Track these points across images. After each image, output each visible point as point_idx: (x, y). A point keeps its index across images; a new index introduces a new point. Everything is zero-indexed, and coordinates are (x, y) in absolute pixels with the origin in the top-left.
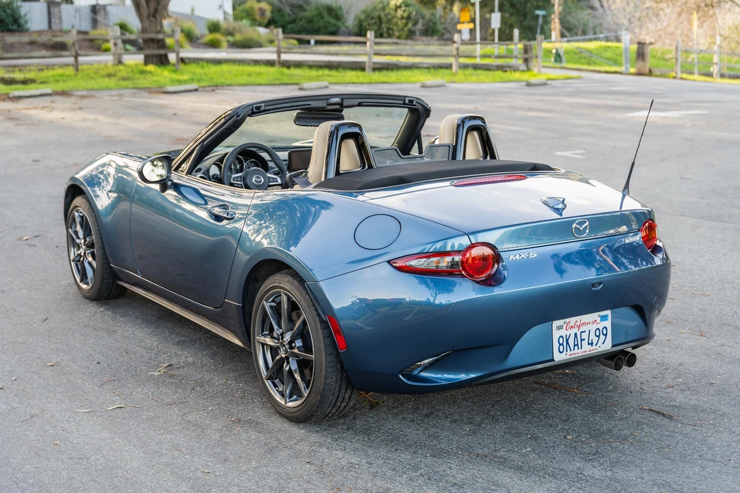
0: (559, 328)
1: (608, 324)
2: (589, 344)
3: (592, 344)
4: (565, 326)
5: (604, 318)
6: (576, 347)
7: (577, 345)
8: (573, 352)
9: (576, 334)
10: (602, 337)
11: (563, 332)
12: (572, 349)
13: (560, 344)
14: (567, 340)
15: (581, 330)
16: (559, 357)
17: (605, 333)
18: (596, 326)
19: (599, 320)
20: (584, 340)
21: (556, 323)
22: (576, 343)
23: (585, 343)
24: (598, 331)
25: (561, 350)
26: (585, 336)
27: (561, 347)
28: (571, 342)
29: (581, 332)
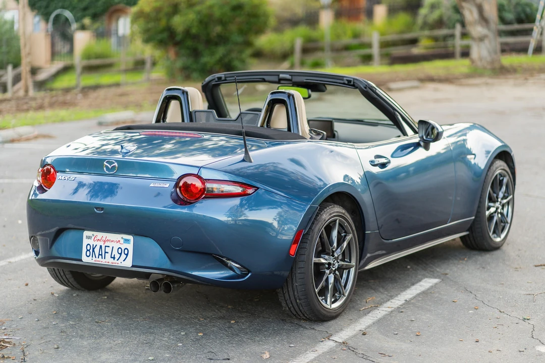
0: (89, 238)
1: (130, 247)
2: (111, 257)
3: (114, 258)
4: (93, 238)
5: (127, 241)
6: (100, 256)
7: (102, 255)
8: (97, 259)
9: (101, 247)
10: (123, 256)
11: (91, 242)
12: (97, 257)
13: (87, 250)
14: (93, 249)
15: (106, 244)
16: (86, 259)
17: (126, 252)
18: (118, 245)
19: (122, 241)
20: (108, 253)
21: (86, 233)
22: (100, 253)
23: (108, 256)
24: (120, 250)
25: (88, 255)
26: (108, 250)
27: (88, 252)
28: (97, 250)
29: (106, 246)
